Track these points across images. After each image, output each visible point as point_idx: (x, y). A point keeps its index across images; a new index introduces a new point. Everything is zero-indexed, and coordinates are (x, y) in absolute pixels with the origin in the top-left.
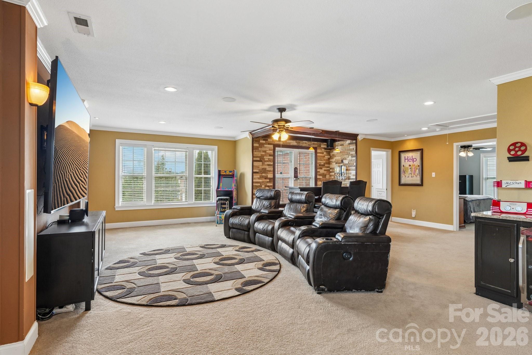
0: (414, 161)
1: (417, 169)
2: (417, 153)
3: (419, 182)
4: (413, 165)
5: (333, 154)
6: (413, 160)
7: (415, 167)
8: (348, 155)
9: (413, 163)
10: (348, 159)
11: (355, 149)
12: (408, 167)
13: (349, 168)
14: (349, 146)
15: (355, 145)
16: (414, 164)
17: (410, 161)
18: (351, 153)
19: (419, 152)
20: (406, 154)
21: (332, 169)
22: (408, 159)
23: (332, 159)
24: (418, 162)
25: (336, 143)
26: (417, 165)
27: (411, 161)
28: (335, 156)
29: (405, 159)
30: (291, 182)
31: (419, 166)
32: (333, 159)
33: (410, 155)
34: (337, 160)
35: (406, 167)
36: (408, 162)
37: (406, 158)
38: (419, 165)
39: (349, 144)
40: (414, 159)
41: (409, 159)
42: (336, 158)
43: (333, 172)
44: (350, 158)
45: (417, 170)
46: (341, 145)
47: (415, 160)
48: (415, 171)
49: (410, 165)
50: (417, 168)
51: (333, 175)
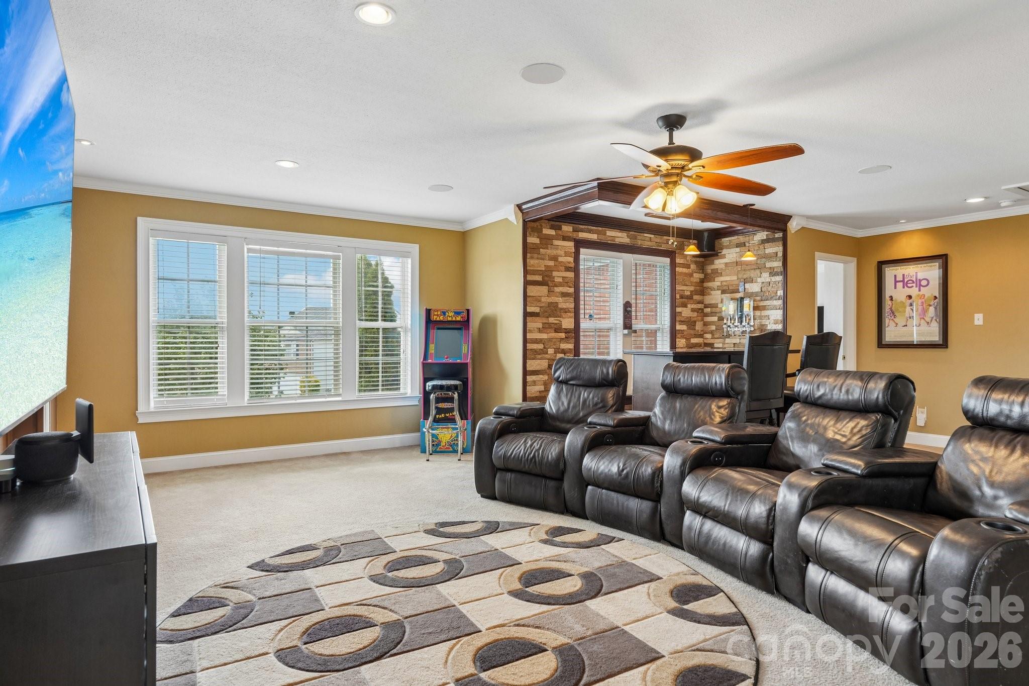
0: (920, 285)
1: (930, 306)
2: (931, 266)
3: (936, 338)
4: (919, 295)
5: (712, 270)
6: (919, 284)
7: (923, 300)
8: (758, 271)
9: (920, 290)
10: (759, 280)
11: (780, 254)
12: (904, 301)
13: (762, 304)
14: (762, 247)
15: (781, 243)
16: (921, 293)
17: (909, 285)
18: (768, 265)
19: (937, 264)
20: (899, 268)
21: (710, 306)
22: (903, 281)
23: (709, 282)
24: (934, 289)
25: (723, 240)
26: (930, 295)
27: (913, 286)
28: (721, 275)
29: (896, 282)
30: (616, 341)
31: (936, 298)
32: (714, 281)
33: (910, 270)
34: (725, 283)
35: (899, 301)
36: (904, 287)
37: (900, 278)
38: (935, 297)
39: (763, 242)
40: (920, 281)
41: (906, 280)
42: (722, 279)
43: (713, 314)
44: (766, 277)
45: (932, 309)
46: (738, 246)
47: (924, 283)
48: (925, 311)
49: (910, 297)
50: (932, 303)
51: (713, 322)
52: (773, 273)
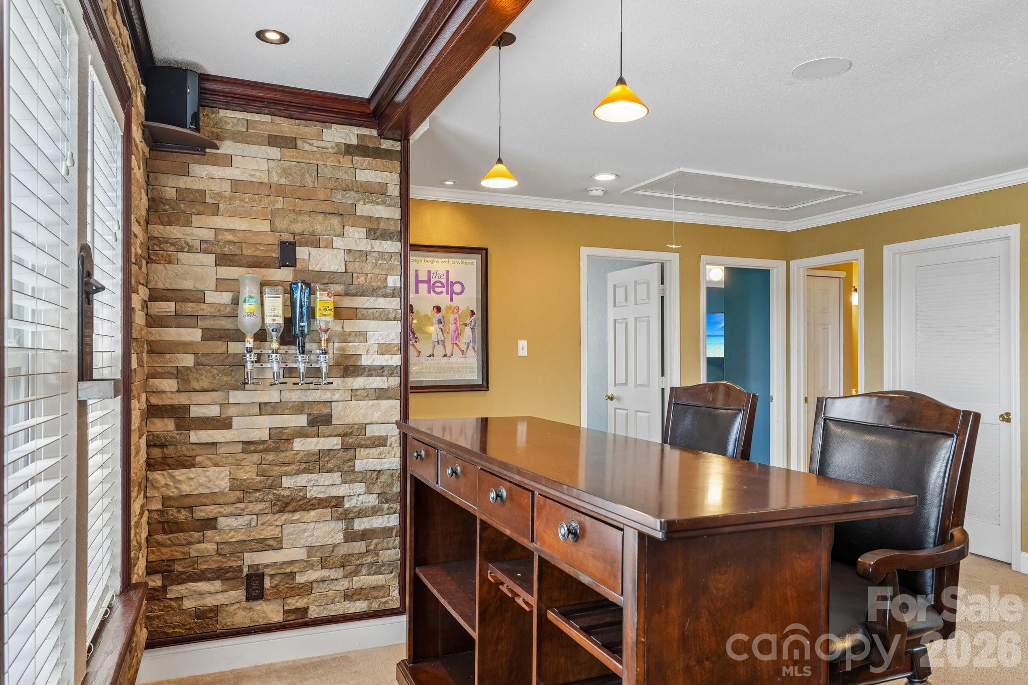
0: (453, 292)
1: (466, 325)
2: (466, 264)
3: (473, 376)
4: (449, 308)
5: (178, 190)
6: (449, 286)
7: (457, 316)
8: (335, 221)
9: (452, 300)
10: (338, 242)
11: (394, 190)
12: (429, 314)
14: (346, 161)
15: (397, 165)
16: (454, 304)
17: (438, 290)
18: (364, 209)
19: (475, 261)
20: (422, 259)
21: (170, 294)
22: (428, 282)
23: (170, 224)
24: (470, 299)
25: (222, 113)
26: (465, 308)
27: (441, 292)
28: (215, 210)
29: (418, 282)
31: (473, 313)
32: (189, 224)
33: (440, 265)
34: (229, 237)
35: (422, 314)
36: (429, 292)
37: (423, 276)
38: (472, 311)
39: (349, 150)
40: (452, 284)
41: (432, 281)
42: (219, 222)
43: (187, 321)
44: (356, 238)
45: (468, 330)
46: (273, 141)
47: (457, 288)
48: (458, 333)
49: (438, 309)
50: (468, 321)
51: (191, 343)
52: (375, 231)
